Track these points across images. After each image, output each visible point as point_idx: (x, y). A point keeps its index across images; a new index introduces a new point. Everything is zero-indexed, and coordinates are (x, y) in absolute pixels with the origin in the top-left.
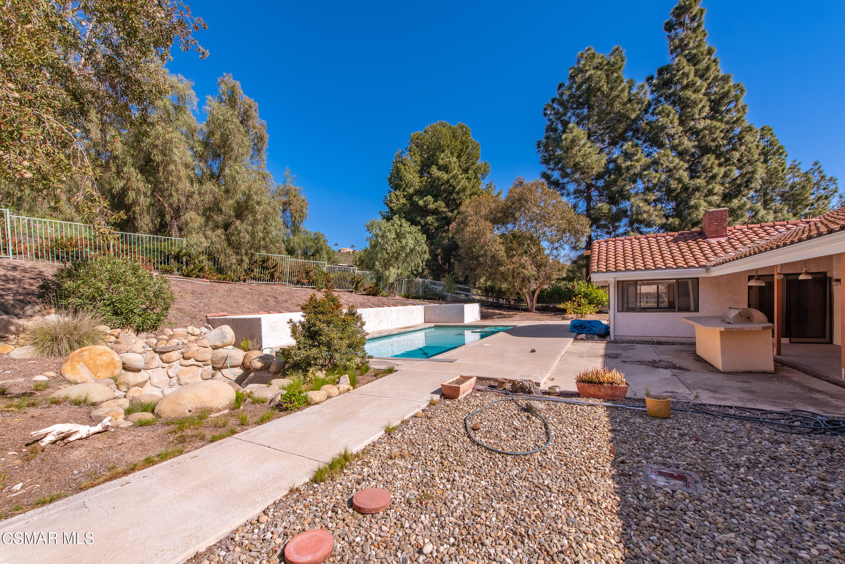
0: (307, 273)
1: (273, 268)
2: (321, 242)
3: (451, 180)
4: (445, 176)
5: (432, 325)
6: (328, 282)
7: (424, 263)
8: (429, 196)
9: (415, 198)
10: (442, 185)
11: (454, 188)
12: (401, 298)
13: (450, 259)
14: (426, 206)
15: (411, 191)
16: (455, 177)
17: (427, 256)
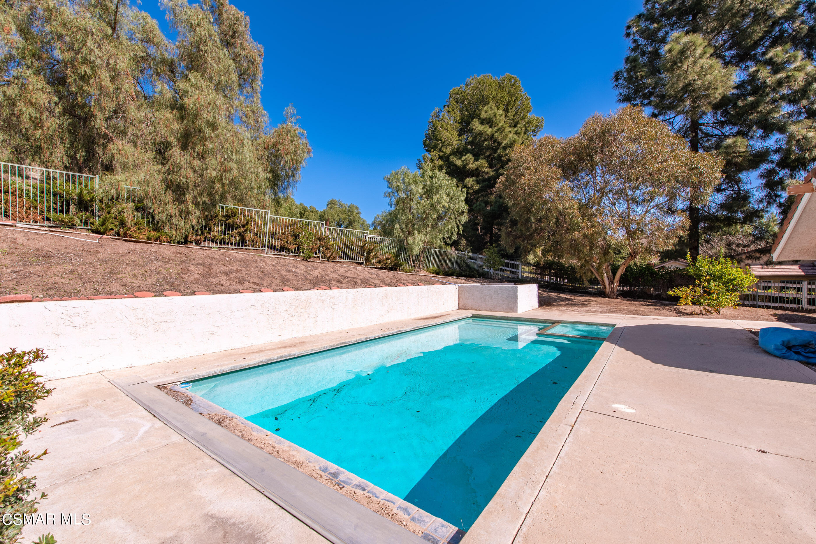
0: (296, 236)
1: (244, 226)
2: (355, 214)
3: (496, 135)
4: (489, 131)
5: (470, 313)
6: (327, 249)
7: (461, 228)
8: (468, 155)
9: (453, 159)
10: (485, 140)
11: (499, 144)
12: (428, 274)
13: (492, 228)
14: (465, 166)
15: (448, 151)
16: (501, 130)
17: (464, 219)
